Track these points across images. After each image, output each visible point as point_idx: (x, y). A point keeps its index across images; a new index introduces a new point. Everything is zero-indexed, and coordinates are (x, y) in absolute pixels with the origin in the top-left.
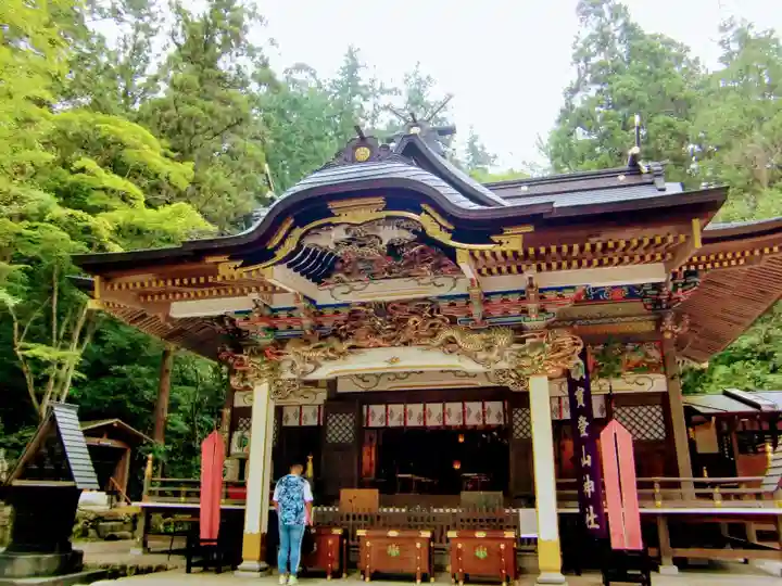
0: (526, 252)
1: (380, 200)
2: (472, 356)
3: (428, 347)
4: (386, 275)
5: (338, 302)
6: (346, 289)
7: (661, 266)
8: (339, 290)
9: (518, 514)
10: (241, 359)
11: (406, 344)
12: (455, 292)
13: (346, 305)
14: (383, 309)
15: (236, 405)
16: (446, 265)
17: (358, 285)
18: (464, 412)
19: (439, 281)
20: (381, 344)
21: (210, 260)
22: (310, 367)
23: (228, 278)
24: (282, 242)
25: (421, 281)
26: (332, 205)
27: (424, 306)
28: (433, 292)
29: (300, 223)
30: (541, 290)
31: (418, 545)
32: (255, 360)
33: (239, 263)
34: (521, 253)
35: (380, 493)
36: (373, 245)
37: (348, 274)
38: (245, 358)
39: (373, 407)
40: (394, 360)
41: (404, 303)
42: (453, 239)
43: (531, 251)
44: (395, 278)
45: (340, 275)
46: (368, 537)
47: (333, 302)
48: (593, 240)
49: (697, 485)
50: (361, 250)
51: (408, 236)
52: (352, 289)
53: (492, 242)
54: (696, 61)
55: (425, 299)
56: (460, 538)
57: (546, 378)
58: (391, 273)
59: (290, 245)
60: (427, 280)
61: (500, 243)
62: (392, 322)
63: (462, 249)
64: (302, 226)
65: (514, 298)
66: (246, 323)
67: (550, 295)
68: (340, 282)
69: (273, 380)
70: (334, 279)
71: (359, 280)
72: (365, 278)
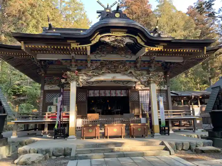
1: (126, 30)
2: (136, 77)
3: (124, 74)
4: (112, 53)
5: (97, 59)
6: (100, 56)
7: (182, 58)
8: (97, 56)
10: (66, 74)
11: (117, 73)
12: (131, 59)
13: (100, 60)
14: (111, 62)
15: (45, 89)
16: (129, 52)
17: (103, 55)
19: (127, 56)
21: (69, 41)
23: (75, 48)
24: (94, 39)
27: (122, 63)
28: (125, 59)
29: (100, 34)
31: (122, 128)
33: (78, 44)
34: (163, 50)
36: (122, 44)
37: (100, 51)
40: (114, 77)
41: (117, 61)
42: (145, 44)
43: (165, 50)
44: (114, 54)
45: (98, 51)
47: (95, 59)
51: (132, 42)
55: (122, 61)
58: (113, 52)
60: (123, 55)
61: (157, 47)
62: (113, 67)
65: (146, 63)
67: (157, 63)
68: (98, 53)
69: (77, 81)
70: (96, 52)
71: (103, 54)
72: (105, 53)
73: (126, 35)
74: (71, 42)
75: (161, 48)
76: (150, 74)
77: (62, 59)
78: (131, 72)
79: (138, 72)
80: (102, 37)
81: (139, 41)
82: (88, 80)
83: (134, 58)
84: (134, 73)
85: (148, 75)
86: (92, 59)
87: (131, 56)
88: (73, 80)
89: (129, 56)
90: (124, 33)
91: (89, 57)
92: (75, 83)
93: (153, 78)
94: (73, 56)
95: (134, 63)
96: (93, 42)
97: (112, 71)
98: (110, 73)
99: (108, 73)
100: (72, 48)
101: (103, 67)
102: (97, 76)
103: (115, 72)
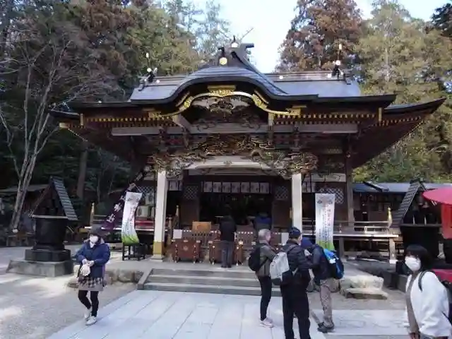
0: (302, 117)
1: (234, 87)
2: (266, 162)
6: (205, 127)
8: (201, 127)
9: (280, 235)
10: (152, 158)
11: (234, 155)
12: (259, 131)
13: (206, 134)
14: (223, 137)
17: (210, 125)
18: (250, 187)
19: (251, 126)
20: (222, 154)
21: (145, 110)
22: (187, 164)
23: (154, 119)
24: (183, 104)
25: (243, 125)
26: (209, 87)
28: (248, 131)
29: (193, 94)
30: (301, 133)
31: (238, 248)
32: (160, 159)
33: (159, 113)
34: (299, 117)
35: (212, 224)
36: (229, 108)
37: (207, 119)
38: (154, 158)
39: (206, 183)
40: (227, 163)
41: (234, 135)
42: (268, 108)
43: (304, 117)
44: (230, 122)
46: (214, 244)
47: (198, 132)
48: (333, 113)
49: (356, 224)
50: (222, 110)
51: (246, 105)
52: (208, 127)
53: (286, 111)
54: (359, 10)
57: (300, 175)
59: (187, 105)
61: (290, 112)
62: (228, 144)
63: (272, 114)
64: (193, 96)
65: (287, 136)
66: (152, 141)
67: (304, 136)
68: (203, 123)
69: (168, 169)
70: (200, 121)
71: (211, 123)
72: (215, 121)
73: (234, 93)
75: (296, 113)
76: (292, 158)
77: (147, 135)
78: (256, 154)
80: (196, 100)
84: (261, 155)
85: (287, 159)
86: (192, 132)
87: (259, 125)
88: (161, 167)
89: (256, 126)
90: (231, 91)
92: (165, 172)
93: (296, 163)
94: (160, 130)
97: (225, 152)
99: (217, 155)
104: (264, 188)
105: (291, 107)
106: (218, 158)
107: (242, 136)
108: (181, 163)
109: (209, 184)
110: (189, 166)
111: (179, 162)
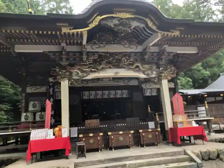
2: (144, 72)
3: (130, 69)
4: (112, 42)
5: (94, 51)
6: (98, 46)
7: (196, 48)
8: (94, 47)
9: (148, 124)
10: (55, 70)
12: (137, 51)
13: (97, 52)
14: (112, 54)
15: (27, 92)
16: (134, 41)
17: (102, 45)
18: (116, 93)
19: (131, 47)
20: (112, 67)
21: (59, 24)
23: (67, 34)
24: (92, 21)
25: (125, 46)
26: (114, 10)
28: (129, 50)
29: (100, 14)
31: (130, 136)
32: (63, 71)
33: (71, 28)
34: (179, 36)
36: (129, 28)
37: (98, 41)
38: (57, 70)
39: (84, 92)
40: (116, 73)
41: (119, 53)
42: (157, 28)
43: (182, 36)
44: (116, 44)
46: (112, 135)
52: (100, 47)
53: (170, 32)
56: (143, 132)
57: (167, 81)
58: (114, 42)
60: (126, 46)
61: (173, 32)
63: (160, 33)
64: (101, 16)
65: (155, 54)
66: (53, 57)
68: (95, 43)
69: (69, 79)
70: (93, 42)
71: (102, 43)
72: (104, 43)
73: (133, 16)
74: (61, 26)
75: (177, 33)
76: (161, 69)
77: (49, 52)
78: (137, 67)
79: (147, 66)
80: (103, 19)
81: (150, 24)
82: (84, 77)
83: (140, 49)
84: (141, 67)
85: (158, 70)
86: (88, 50)
87: (137, 46)
88: (64, 77)
89: (134, 47)
90: (131, 15)
91: (84, 47)
92: (67, 81)
93: (165, 72)
94: (63, 47)
95: (141, 55)
96: (91, 26)
97: (114, 66)
98: (111, 68)
99: (109, 68)
100: (62, 33)
101: (103, 60)
102: (95, 71)
103: (118, 67)
104: (125, 94)
105: (174, 29)
106: (109, 70)
107: (125, 54)
108: (80, 74)
109: (87, 93)
110: (86, 76)
111: (78, 73)
